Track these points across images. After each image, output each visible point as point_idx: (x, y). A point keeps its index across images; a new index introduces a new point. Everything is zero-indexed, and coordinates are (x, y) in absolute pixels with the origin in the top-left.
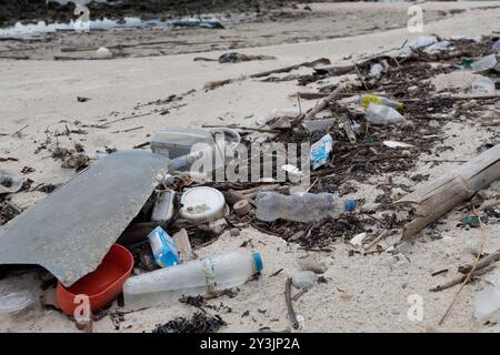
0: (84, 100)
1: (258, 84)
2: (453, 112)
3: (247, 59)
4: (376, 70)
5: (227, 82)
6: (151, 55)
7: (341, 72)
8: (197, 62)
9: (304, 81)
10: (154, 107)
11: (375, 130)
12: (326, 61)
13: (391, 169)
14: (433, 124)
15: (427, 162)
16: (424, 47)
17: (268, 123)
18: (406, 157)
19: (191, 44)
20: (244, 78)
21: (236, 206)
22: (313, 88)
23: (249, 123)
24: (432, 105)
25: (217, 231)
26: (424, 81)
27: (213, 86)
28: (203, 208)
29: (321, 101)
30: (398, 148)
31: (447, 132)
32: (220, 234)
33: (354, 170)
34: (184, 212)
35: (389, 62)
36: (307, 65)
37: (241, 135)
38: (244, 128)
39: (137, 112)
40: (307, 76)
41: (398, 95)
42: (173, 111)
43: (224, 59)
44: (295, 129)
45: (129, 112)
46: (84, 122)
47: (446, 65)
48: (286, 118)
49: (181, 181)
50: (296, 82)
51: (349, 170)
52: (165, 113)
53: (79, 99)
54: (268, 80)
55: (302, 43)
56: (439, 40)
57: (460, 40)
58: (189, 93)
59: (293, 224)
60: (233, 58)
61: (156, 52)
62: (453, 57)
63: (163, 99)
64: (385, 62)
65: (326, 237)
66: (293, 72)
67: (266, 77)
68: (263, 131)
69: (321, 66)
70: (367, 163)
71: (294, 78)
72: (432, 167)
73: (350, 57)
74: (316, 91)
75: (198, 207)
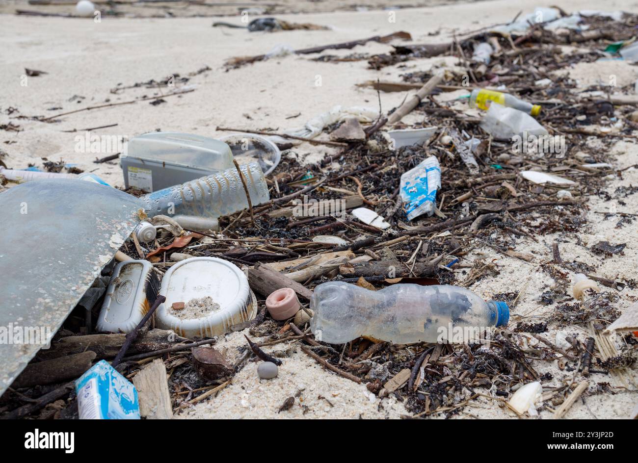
0: (35, 74)
1: (306, 64)
2: (619, 124)
3: (288, 28)
4: (483, 52)
5: (260, 59)
6: (154, 16)
7: (431, 52)
8: (218, 29)
9: (378, 63)
10: (143, 91)
11: (501, 151)
12: (405, 36)
13: (551, 228)
14: (594, 143)
15: (607, 216)
16: (545, 23)
17: (325, 129)
18: (567, 203)
19: (210, 6)
20: (285, 54)
21: (272, 302)
22: (393, 74)
23: (294, 128)
24: (584, 111)
25: (231, 360)
26: (559, 73)
27: (238, 63)
28: (205, 305)
29: (410, 97)
30: (548, 185)
31: (621, 159)
32: (236, 370)
33: (484, 224)
34: (165, 313)
35: (500, 41)
36: (378, 39)
37: (282, 147)
38: (286, 137)
39: (114, 99)
40: (383, 56)
41: (525, 93)
42: (171, 100)
43: (256, 26)
44: (373, 143)
45: (100, 98)
46: (24, 111)
47: (584, 50)
48: (356, 122)
49: (170, 235)
50: (365, 63)
51: (474, 226)
52: (158, 102)
53: (28, 72)
54: (321, 59)
55: (362, 12)
56: (563, 14)
57: (592, 17)
58: (201, 72)
59: (385, 348)
60: (269, 26)
61: (161, 12)
62: (589, 40)
63: (158, 79)
64: (495, 40)
65: (457, 385)
66: (359, 50)
67: (319, 55)
68: (316, 143)
69: (400, 43)
70: (506, 214)
71: (361, 58)
72: (619, 226)
73: (437, 33)
74: (398, 80)
75: (196, 303)
